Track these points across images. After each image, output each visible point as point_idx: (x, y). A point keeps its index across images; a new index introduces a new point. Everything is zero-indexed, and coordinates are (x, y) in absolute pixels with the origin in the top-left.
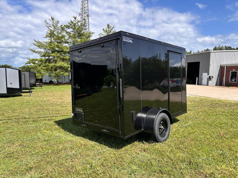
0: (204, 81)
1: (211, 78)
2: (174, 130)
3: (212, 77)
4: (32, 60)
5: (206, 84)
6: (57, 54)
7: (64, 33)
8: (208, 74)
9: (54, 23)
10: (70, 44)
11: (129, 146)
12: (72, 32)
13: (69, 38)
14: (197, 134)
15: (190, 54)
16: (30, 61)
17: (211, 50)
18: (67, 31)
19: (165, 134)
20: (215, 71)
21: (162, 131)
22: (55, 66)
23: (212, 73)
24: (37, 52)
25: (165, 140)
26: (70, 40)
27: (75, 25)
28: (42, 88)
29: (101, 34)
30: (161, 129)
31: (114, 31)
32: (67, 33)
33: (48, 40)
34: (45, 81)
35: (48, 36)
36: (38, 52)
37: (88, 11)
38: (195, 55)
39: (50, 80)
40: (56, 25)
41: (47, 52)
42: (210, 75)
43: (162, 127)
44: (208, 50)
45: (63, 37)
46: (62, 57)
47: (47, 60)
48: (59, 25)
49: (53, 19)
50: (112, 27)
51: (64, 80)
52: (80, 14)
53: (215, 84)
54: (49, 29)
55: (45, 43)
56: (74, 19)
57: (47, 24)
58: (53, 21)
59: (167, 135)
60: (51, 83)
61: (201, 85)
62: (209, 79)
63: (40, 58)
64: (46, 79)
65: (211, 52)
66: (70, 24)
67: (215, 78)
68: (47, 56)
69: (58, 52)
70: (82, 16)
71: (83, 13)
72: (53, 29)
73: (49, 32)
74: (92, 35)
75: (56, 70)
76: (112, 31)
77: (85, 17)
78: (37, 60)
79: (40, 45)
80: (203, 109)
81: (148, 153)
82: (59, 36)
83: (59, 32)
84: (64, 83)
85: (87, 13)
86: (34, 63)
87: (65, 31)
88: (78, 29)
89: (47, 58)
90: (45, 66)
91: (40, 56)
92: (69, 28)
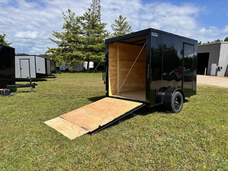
0: (213, 71)
1: (220, 68)
2: (186, 107)
3: (222, 68)
4: (51, 50)
5: (214, 74)
6: (73, 44)
7: (79, 25)
8: (217, 65)
9: (70, 15)
10: (84, 34)
11: (151, 114)
12: (86, 24)
13: (84, 29)
14: (204, 109)
15: (200, 45)
16: (49, 50)
17: (222, 41)
18: (82, 22)
19: (179, 108)
20: (225, 62)
21: (176, 105)
22: (71, 55)
23: (221, 64)
24: (55, 42)
25: (179, 112)
26: (85, 31)
27: (89, 17)
28: (61, 75)
29: (113, 25)
30: (176, 103)
31: (126, 22)
32: (82, 24)
33: (65, 31)
34: (62, 69)
35: (65, 27)
36: (57, 42)
37: (100, 2)
38: (205, 46)
39: (66, 68)
40: (72, 17)
41: (64, 42)
42: (219, 66)
43: (177, 102)
44: (218, 41)
45: (79, 28)
46: (78, 47)
47: (64, 49)
48: (75, 17)
49: (69, 11)
50: (124, 18)
51: (78, 69)
52: (92, 6)
53: (224, 75)
54: (66, 21)
55: (62, 34)
56: (89, 11)
57: (64, 16)
58: (70, 13)
59: (180, 109)
60: (67, 71)
61: (210, 75)
62: (218, 69)
63: (58, 48)
64: (63, 67)
65: (222, 43)
66: (85, 16)
67: (224, 69)
68: (65, 46)
69: (74, 42)
70: (94, 7)
71: (95, 4)
72: (69, 21)
73: (66, 24)
74: (105, 25)
75: (72, 59)
76: (124, 22)
77: (96, 8)
78: (55, 49)
79: (58, 36)
80: (210, 94)
81: (166, 118)
82: (75, 27)
83: (75, 23)
84: (78, 71)
85: (99, 4)
86: (53, 52)
87: (80, 22)
88: (92, 20)
89: (64, 47)
90: (62, 56)
91: (58, 46)
92: (84, 20)
